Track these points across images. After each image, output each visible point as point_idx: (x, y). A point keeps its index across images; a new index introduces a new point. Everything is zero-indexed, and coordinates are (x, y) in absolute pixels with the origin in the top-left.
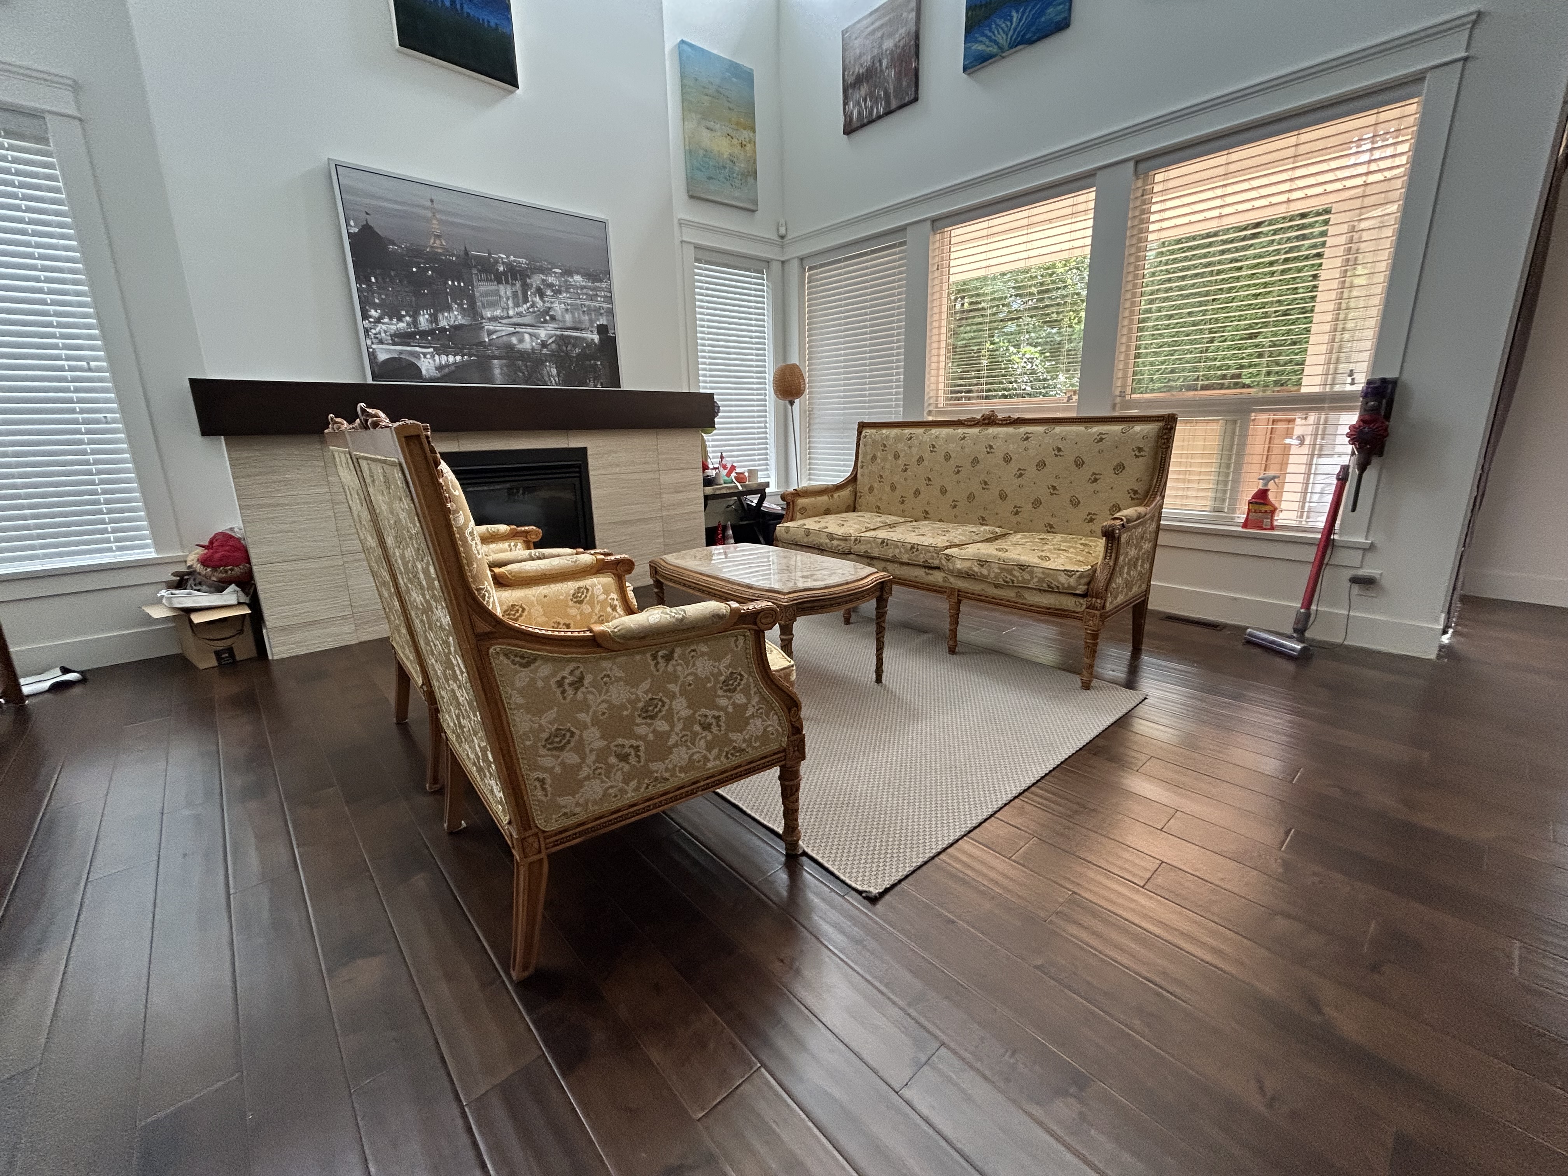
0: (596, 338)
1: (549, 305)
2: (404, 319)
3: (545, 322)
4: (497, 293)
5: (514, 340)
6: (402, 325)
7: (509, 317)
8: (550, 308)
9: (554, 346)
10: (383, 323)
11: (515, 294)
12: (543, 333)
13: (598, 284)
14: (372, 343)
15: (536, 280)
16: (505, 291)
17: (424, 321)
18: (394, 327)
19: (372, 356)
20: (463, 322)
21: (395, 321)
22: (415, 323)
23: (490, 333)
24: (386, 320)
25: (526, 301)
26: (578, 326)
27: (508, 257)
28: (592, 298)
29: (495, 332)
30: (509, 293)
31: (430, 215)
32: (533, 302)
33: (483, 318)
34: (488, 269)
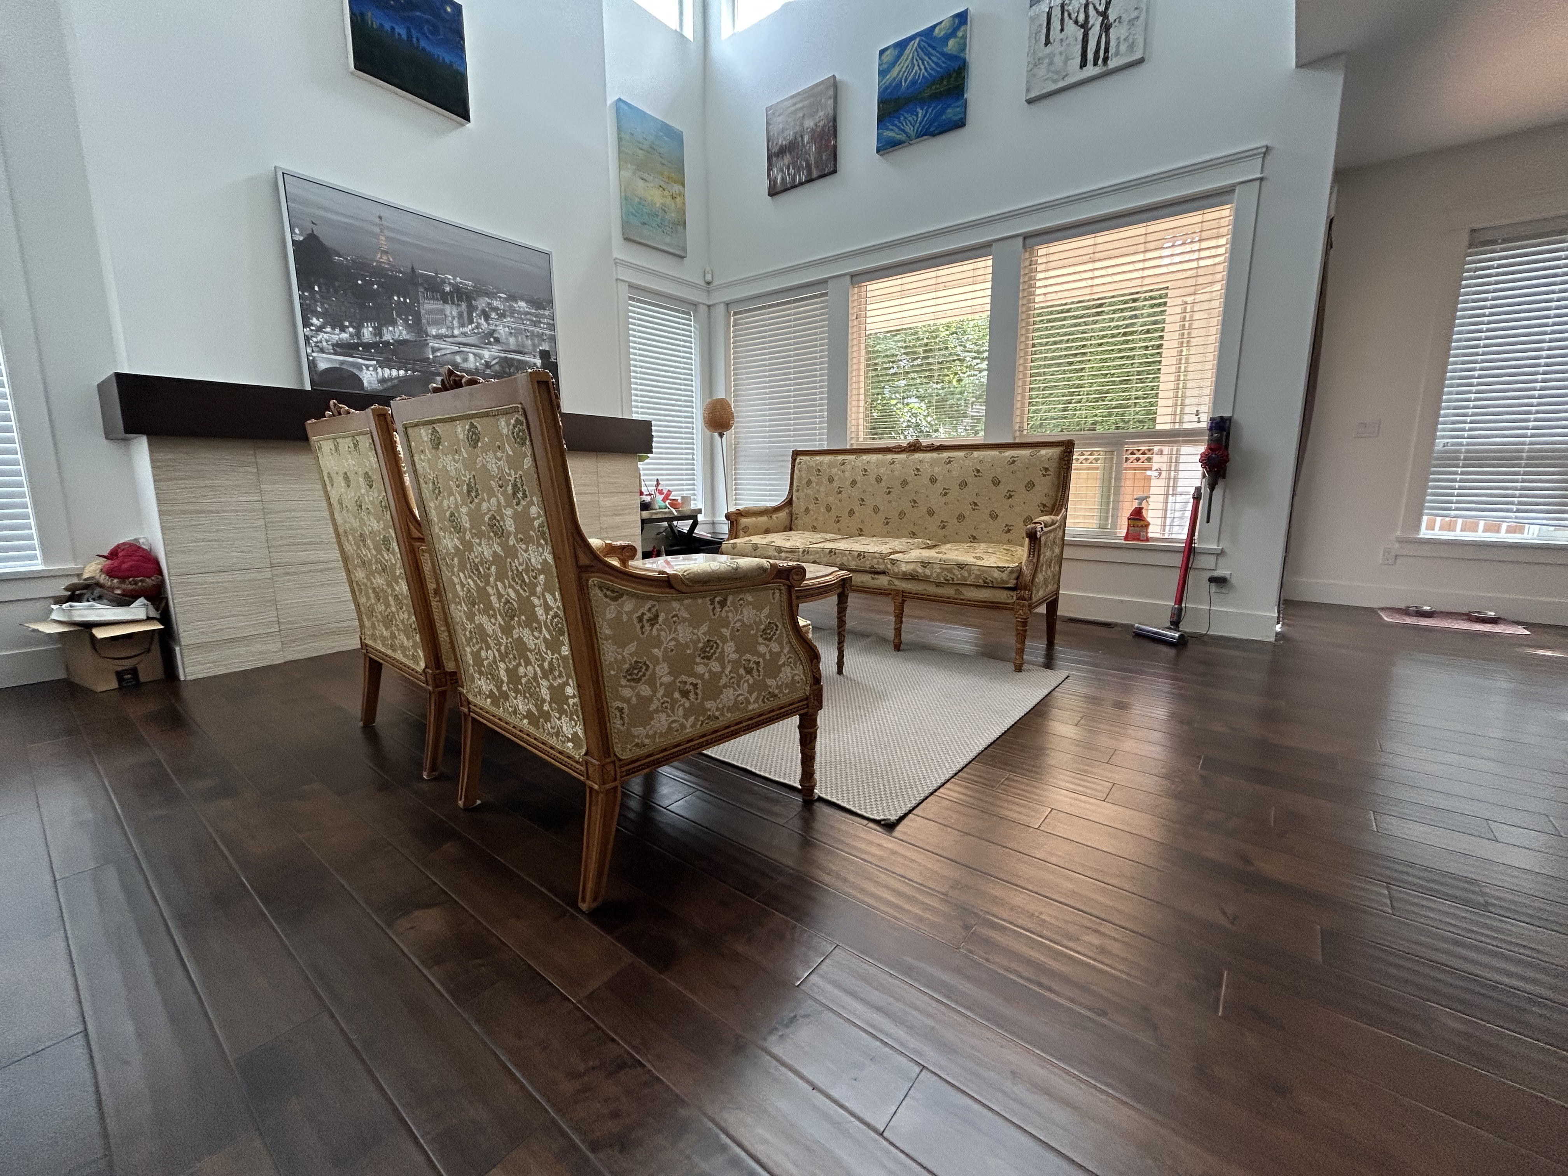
0: (539, 362)
1: (493, 327)
2: (347, 330)
3: (490, 343)
4: (442, 312)
5: (458, 359)
6: (344, 336)
7: (453, 336)
8: (494, 331)
9: (497, 367)
10: (325, 333)
11: (460, 315)
12: (487, 354)
13: (542, 312)
14: (313, 351)
15: (482, 303)
16: (451, 310)
17: (367, 333)
18: (336, 337)
19: (312, 365)
20: (408, 337)
21: (337, 331)
22: (358, 334)
23: (434, 350)
24: (328, 329)
25: (471, 322)
26: (521, 349)
27: (454, 278)
28: (536, 324)
29: (440, 349)
30: (454, 313)
31: (377, 230)
32: (478, 323)
33: (427, 335)
34: (434, 288)
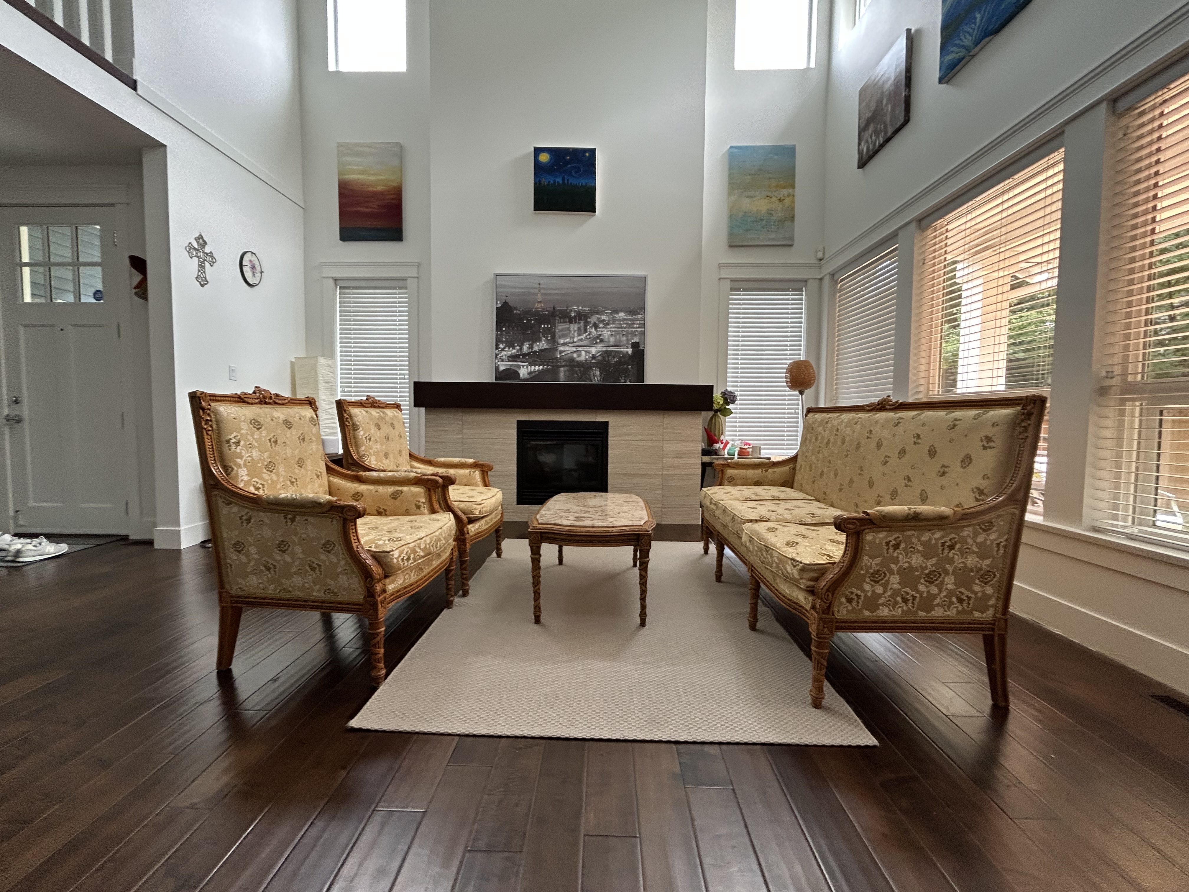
0: (630, 351)
1: (600, 333)
2: (516, 348)
3: (597, 343)
4: (568, 329)
5: (575, 355)
6: (514, 351)
7: (574, 342)
8: (600, 335)
9: (600, 358)
10: (505, 351)
11: (579, 329)
12: (593, 350)
13: (636, 317)
14: (498, 362)
15: (594, 319)
16: (574, 327)
17: (526, 348)
18: (510, 353)
19: (497, 368)
20: (547, 347)
21: (511, 349)
22: (521, 349)
23: (561, 352)
24: (507, 349)
25: (585, 331)
26: (618, 344)
27: (578, 307)
28: (630, 326)
29: (564, 351)
30: (576, 328)
31: (536, 291)
32: (590, 332)
33: (558, 344)
34: (566, 317)
